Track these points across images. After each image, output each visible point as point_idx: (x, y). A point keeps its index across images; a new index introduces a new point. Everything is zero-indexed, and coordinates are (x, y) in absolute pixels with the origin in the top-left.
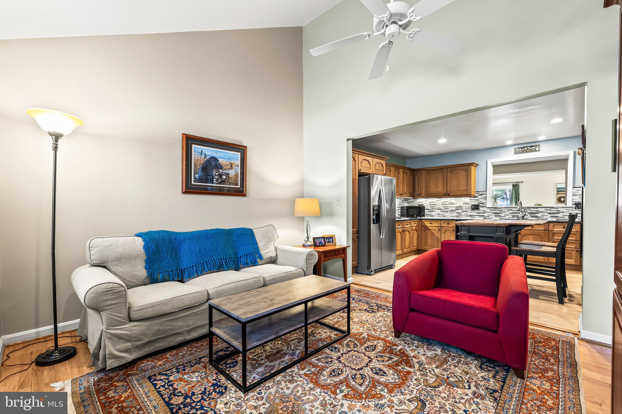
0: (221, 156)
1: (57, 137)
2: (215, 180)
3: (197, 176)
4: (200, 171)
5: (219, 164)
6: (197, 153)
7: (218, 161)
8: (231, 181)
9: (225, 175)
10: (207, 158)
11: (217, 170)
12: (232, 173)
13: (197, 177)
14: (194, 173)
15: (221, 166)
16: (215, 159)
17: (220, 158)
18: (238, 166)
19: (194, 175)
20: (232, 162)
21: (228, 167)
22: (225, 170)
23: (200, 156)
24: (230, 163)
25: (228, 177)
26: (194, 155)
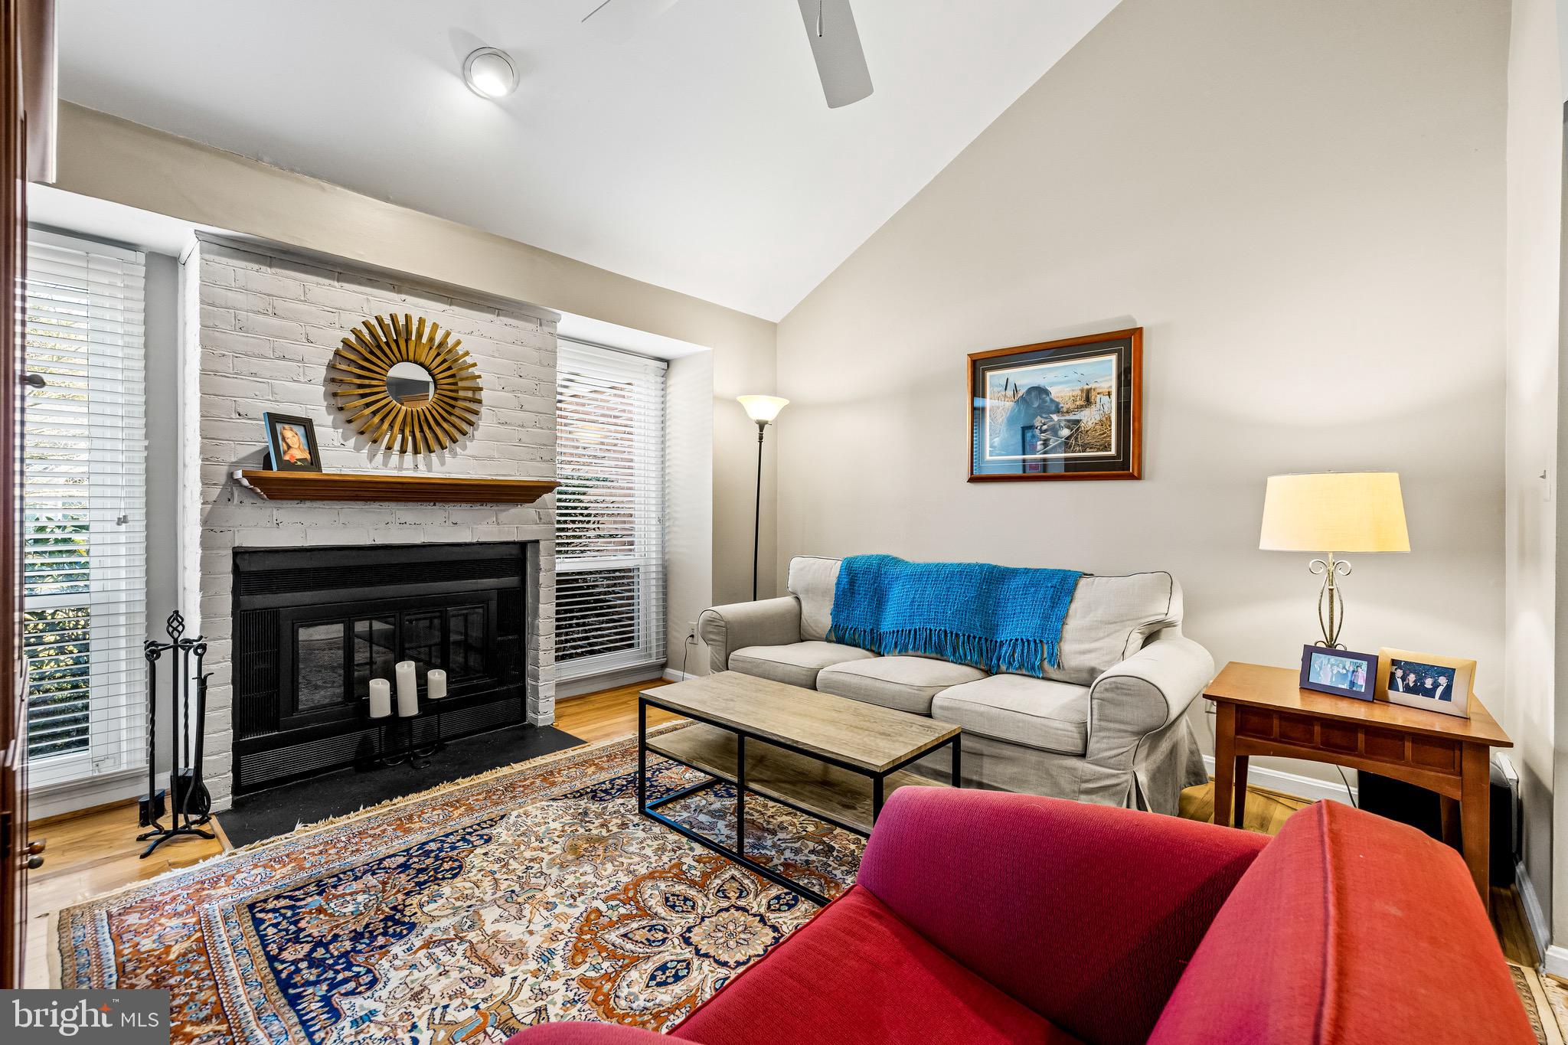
0: (1055, 380)
1: (762, 426)
2: (1039, 443)
3: (997, 441)
4: (1003, 428)
5: (1052, 401)
6: (996, 389)
7: (1047, 392)
8: (1088, 439)
9: (1068, 427)
10: (1020, 394)
11: (1046, 418)
12: (1089, 418)
13: (996, 444)
14: (990, 435)
15: (1057, 404)
16: (1040, 391)
17: (1053, 384)
18: (1109, 394)
19: (991, 440)
20: (1089, 387)
21: (1078, 403)
22: (1067, 412)
23: (1003, 393)
24: (1082, 391)
25: (1078, 429)
26: (991, 393)
